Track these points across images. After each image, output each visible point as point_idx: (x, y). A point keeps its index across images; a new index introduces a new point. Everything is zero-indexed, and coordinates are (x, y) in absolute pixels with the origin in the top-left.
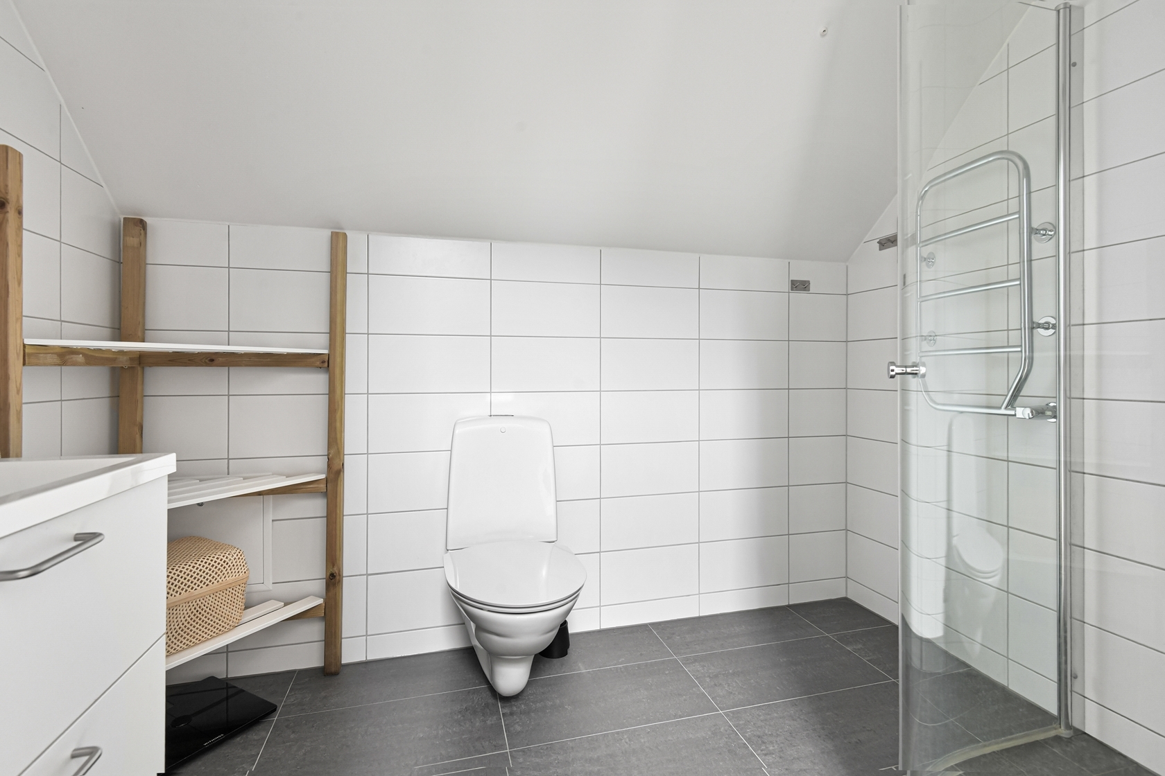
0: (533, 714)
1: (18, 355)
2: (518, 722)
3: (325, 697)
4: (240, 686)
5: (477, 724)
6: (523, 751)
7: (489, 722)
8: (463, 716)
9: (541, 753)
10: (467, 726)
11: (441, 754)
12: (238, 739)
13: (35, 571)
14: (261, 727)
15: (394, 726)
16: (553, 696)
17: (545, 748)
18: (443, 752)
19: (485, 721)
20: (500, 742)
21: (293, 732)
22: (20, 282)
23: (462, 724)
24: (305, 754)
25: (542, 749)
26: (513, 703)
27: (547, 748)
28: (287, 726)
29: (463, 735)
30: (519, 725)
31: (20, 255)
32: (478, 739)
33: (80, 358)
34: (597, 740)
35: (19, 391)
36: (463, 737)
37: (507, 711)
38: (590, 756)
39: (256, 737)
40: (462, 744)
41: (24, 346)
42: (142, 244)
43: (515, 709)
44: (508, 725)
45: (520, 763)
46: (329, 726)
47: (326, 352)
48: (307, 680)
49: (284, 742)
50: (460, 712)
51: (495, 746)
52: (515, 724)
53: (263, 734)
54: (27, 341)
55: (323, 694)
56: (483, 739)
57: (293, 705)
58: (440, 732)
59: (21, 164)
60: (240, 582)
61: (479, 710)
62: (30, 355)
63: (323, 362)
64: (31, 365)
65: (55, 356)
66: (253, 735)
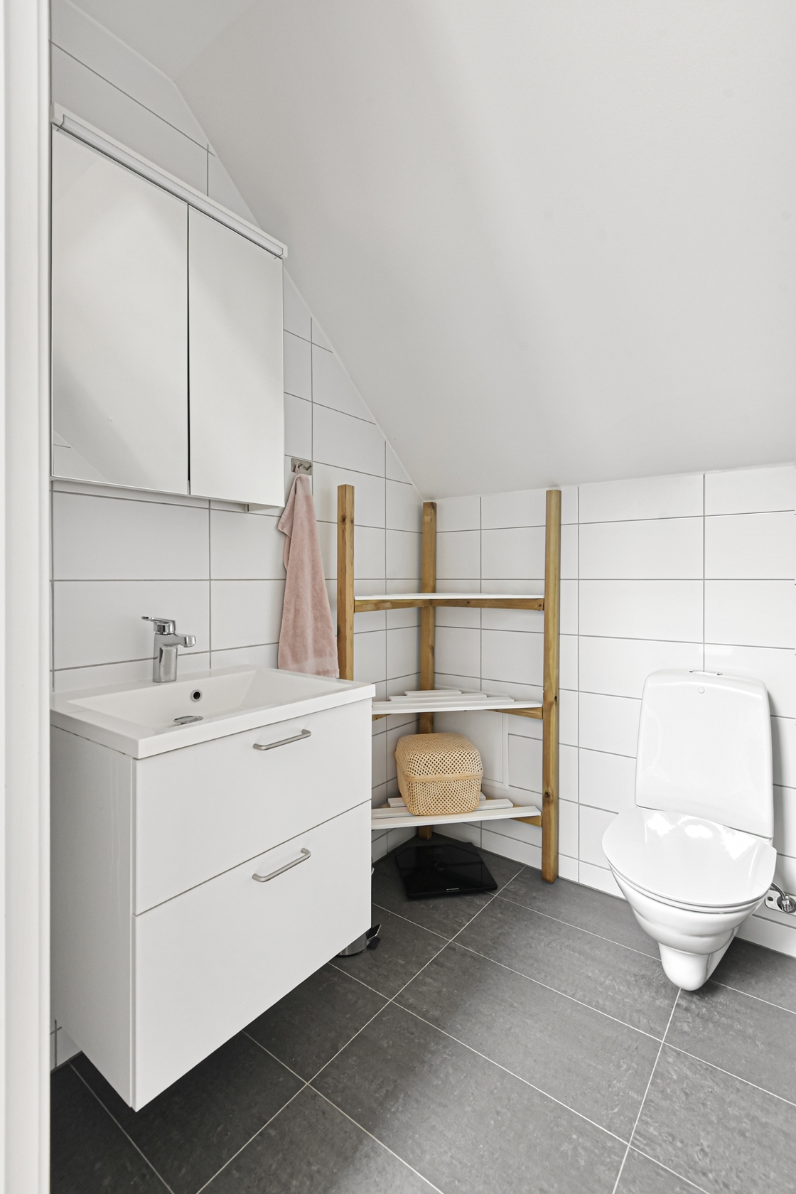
0: (711, 1025)
1: (351, 607)
2: (689, 1022)
3: (534, 898)
4: (485, 859)
5: (646, 997)
6: (678, 1053)
7: (658, 1003)
8: (636, 981)
9: (696, 1068)
10: (635, 992)
11: (598, 1002)
12: (468, 898)
13: (269, 747)
14: (484, 896)
15: (572, 953)
16: (749, 1021)
17: (705, 1067)
18: (601, 1002)
19: (654, 999)
20: (659, 1029)
21: (501, 913)
22: (352, 564)
23: (632, 988)
24: (500, 934)
25: (700, 1065)
26: (695, 1000)
27: (707, 1069)
28: (500, 906)
29: (627, 998)
30: (689, 1026)
31: (352, 547)
32: (639, 1011)
33: (388, 605)
34: (776, 1105)
35: (352, 628)
36: (626, 1000)
37: (684, 1003)
38: (756, 1114)
39: (478, 902)
40: (620, 1006)
41: (355, 601)
42: (434, 520)
43: (693, 1006)
44: (676, 1017)
45: (668, 1062)
46: (526, 923)
47: (542, 597)
48: (529, 876)
49: (492, 917)
50: (635, 975)
51: (651, 1029)
52: (685, 1021)
53: (483, 902)
54: (356, 598)
55: (534, 894)
56: (643, 1014)
57: (511, 891)
58: (607, 982)
59: (353, 493)
60: (475, 778)
61: (654, 984)
62: (358, 606)
63: (540, 606)
64: (358, 611)
65: (373, 605)
66: (477, 900)
